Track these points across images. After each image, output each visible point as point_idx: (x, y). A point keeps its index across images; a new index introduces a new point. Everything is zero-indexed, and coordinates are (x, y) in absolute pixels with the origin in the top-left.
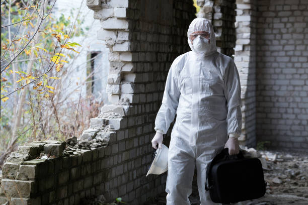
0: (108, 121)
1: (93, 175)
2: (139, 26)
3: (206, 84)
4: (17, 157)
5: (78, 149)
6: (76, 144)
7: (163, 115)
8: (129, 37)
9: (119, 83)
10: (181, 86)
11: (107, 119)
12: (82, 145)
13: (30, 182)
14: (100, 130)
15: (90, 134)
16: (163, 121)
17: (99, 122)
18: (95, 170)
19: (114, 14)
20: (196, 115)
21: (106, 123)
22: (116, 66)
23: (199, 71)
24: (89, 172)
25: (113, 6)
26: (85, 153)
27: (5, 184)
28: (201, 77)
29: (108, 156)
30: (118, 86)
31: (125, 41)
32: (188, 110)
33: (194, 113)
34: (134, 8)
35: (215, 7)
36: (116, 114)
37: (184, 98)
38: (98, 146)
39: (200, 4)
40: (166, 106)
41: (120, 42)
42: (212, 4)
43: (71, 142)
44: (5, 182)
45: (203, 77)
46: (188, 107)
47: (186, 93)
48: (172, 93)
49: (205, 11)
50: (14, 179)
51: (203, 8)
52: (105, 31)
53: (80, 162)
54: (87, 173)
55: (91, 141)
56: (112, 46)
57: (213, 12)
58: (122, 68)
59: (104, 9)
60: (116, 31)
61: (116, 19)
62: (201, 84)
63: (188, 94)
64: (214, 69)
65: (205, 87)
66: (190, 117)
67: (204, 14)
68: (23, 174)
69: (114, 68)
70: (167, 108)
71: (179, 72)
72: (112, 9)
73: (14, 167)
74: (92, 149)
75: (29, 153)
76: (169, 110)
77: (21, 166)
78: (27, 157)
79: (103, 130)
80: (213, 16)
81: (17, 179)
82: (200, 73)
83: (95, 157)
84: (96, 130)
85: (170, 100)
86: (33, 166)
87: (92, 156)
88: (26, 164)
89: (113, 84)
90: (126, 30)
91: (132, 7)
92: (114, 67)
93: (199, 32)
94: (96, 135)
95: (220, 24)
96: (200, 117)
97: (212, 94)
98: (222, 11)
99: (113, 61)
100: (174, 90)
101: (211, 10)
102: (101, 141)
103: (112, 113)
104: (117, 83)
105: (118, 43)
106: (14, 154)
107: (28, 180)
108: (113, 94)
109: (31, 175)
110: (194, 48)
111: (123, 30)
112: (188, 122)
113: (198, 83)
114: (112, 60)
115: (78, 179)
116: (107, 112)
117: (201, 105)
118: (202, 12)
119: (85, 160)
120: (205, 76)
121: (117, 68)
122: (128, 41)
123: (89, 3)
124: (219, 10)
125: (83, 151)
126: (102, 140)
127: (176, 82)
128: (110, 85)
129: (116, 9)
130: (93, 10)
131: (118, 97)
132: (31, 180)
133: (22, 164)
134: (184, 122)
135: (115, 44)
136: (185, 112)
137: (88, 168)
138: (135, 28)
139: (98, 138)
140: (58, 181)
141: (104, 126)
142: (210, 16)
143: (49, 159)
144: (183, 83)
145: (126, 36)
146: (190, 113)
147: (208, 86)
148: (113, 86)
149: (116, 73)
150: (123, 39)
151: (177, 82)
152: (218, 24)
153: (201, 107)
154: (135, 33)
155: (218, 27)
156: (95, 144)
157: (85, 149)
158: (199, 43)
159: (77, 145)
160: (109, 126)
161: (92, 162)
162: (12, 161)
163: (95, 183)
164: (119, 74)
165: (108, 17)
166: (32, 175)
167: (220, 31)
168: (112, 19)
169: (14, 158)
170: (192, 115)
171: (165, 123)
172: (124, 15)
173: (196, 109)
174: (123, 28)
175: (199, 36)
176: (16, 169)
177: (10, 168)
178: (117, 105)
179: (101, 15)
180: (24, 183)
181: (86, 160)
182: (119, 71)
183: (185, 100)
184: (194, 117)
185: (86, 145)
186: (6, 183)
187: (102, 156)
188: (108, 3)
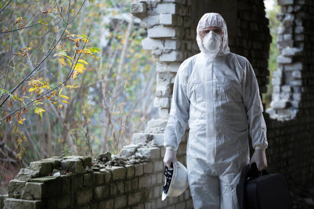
0: (152, 136)
1: (126, 194)
2: (190, 34)
3: (221, 89)
4: (26, 173)
5: (108, 166)
6: (109, 160)
7: (173, 129)
8: (177, 46)
9: (168, 96)
10: (191, 94)
11: (151, 134)
12: (115, 161)
13: (35, 202)
14: (141, 145)
15: (129, 150)
16: (174, 136)
17: (142, 137)
18: (130, 189)
19: (159, 21)
20: (212, 127)
21: (150, 138)
22: (165, 78)
23: (211, 75)
24: (122, 191)
25: (159, 13)
26: (115, 170)
27: (8, 204)
28: (214, 81)
29: (149, 174)
30: (167, 99)
31: (172, 50)
32: (203, 122)
33: (209, 124)
34: (183, 15)
35: (297, 21)
36: (162, 129)
37: (195, 108)
38: (135, 163)
39: (280, 18)
40: (175, 118)
41: (167, 51)
42: (293, 18)
43: (104, 159)
44: (8, 201)
45: (217, 81)
46: (202, 118)
47: (197, 101)
48: (181, 103)
49: (285, 25)
50: (20, 198)
51: (283, 22)
52: (152, 40)
53: (108, 180)
54: (118, 192)
55: (129, 158)
56: (159, 56)
57: (294, 26)
58: (171, 80)
59: (149, 16)
60: (163, 39)
61: (162, 26)
62: (214, 89)
63: (199, 102)
64: (228, 72)
65: (219, 93)
66: (205, 130)
67: (284, 28)
68: (28, 192)
69: (163, 80)
70: (176, 121)
71: (187, 78)
72: (158, 16)
73: (19, 185)
74: (127, 166)
75: (41, 170)
76: (179, 123)
77: (27, 183)
78: (37, 174)
79: (145, 145)
80: (294, 30)
81: (23, 199)
82: (213, 76)
83: (130, 174)
84: (136, 146)
85: (179, 111)
86: (39, 184)
87: (126, 173)
88: (33, 181)
89: (161, 97)
90: (173, 38)
91: (180, 14)
92: (162, 78)
93: (211, 27)
94: (136, 151)
95: (301, 37)
96: (217, 129)
97: (228, 100)
98: (304, 25)
99: (161, 73)
100: (183, 100)
101: (292, 24)
102: (140, 158)
103: (158, 128)
104: (165, 96)
105: (165, 53)
106: (24, 171)
107: (34, 199)
108: (162, 108)
109: (37, 193)
110: (205, 46)
111: (169, 38)
112: (203, 135)
113: (211, 89)
114: (160, 71)
115: (105, 199)
116: (153, 127)
117: (216, 115)
118: (282, 27)
119: (115, 178)
120: (219, 80)
121: (166, 80)
122: (175, 50)
123: (133, 10)
124: (300, 24)
125: (114, 168)
126: (141, 156)
127: (184, 89)
128: (158, 98)
129: (161, 15)
130: (139, 17)
131: (167, 111)
132: (37, 199)
133: (29, 181)
134: (199, 135)
135: (162, 53)
136: (198, 124)
137: (121, 187)
138: (184, 37)
139: (138, 154)
140: (76, 201)
141: (147, 142)
142: (290, 30)
143: (62, 176)
144: (193, 89)
145: (173, 45)
146: (205, 125)
147: (223, 91)
148: (162, 100)
149: (164, 85)
150: (170, 48)
151: (186, 90)
152: (299, 38)
153: (217, 117)
154: (184, 42)
155: (300, 42)
156: (132, 161)
157: (118, 166)
158: (211, 39)
159: (110, 162)
160: (153, 141)
161: (125, 179)
162: (20, 178)
163: (130, 203)
164: (168, 86)
165: (154, 24)
166: (38, 195)
167: (302, 45)
168: (157, 27)
169: (22, 174)
170: (207, 127)
171: (176, 138)
172: (170, 22)
173: (211, 119)
174: (169, 36)
175: (211, 32)
176: (22, 187)
177: (16, 186)
178: (164, 119)
179: (146, 22)
180: (28, 203)
181: (117, 178)
182: (168, 83)
183: (196, 109)
184: (209, 129)
185: (119, 162)
186: (10, 203)
187: (141, 173)
188: (154, 10)
